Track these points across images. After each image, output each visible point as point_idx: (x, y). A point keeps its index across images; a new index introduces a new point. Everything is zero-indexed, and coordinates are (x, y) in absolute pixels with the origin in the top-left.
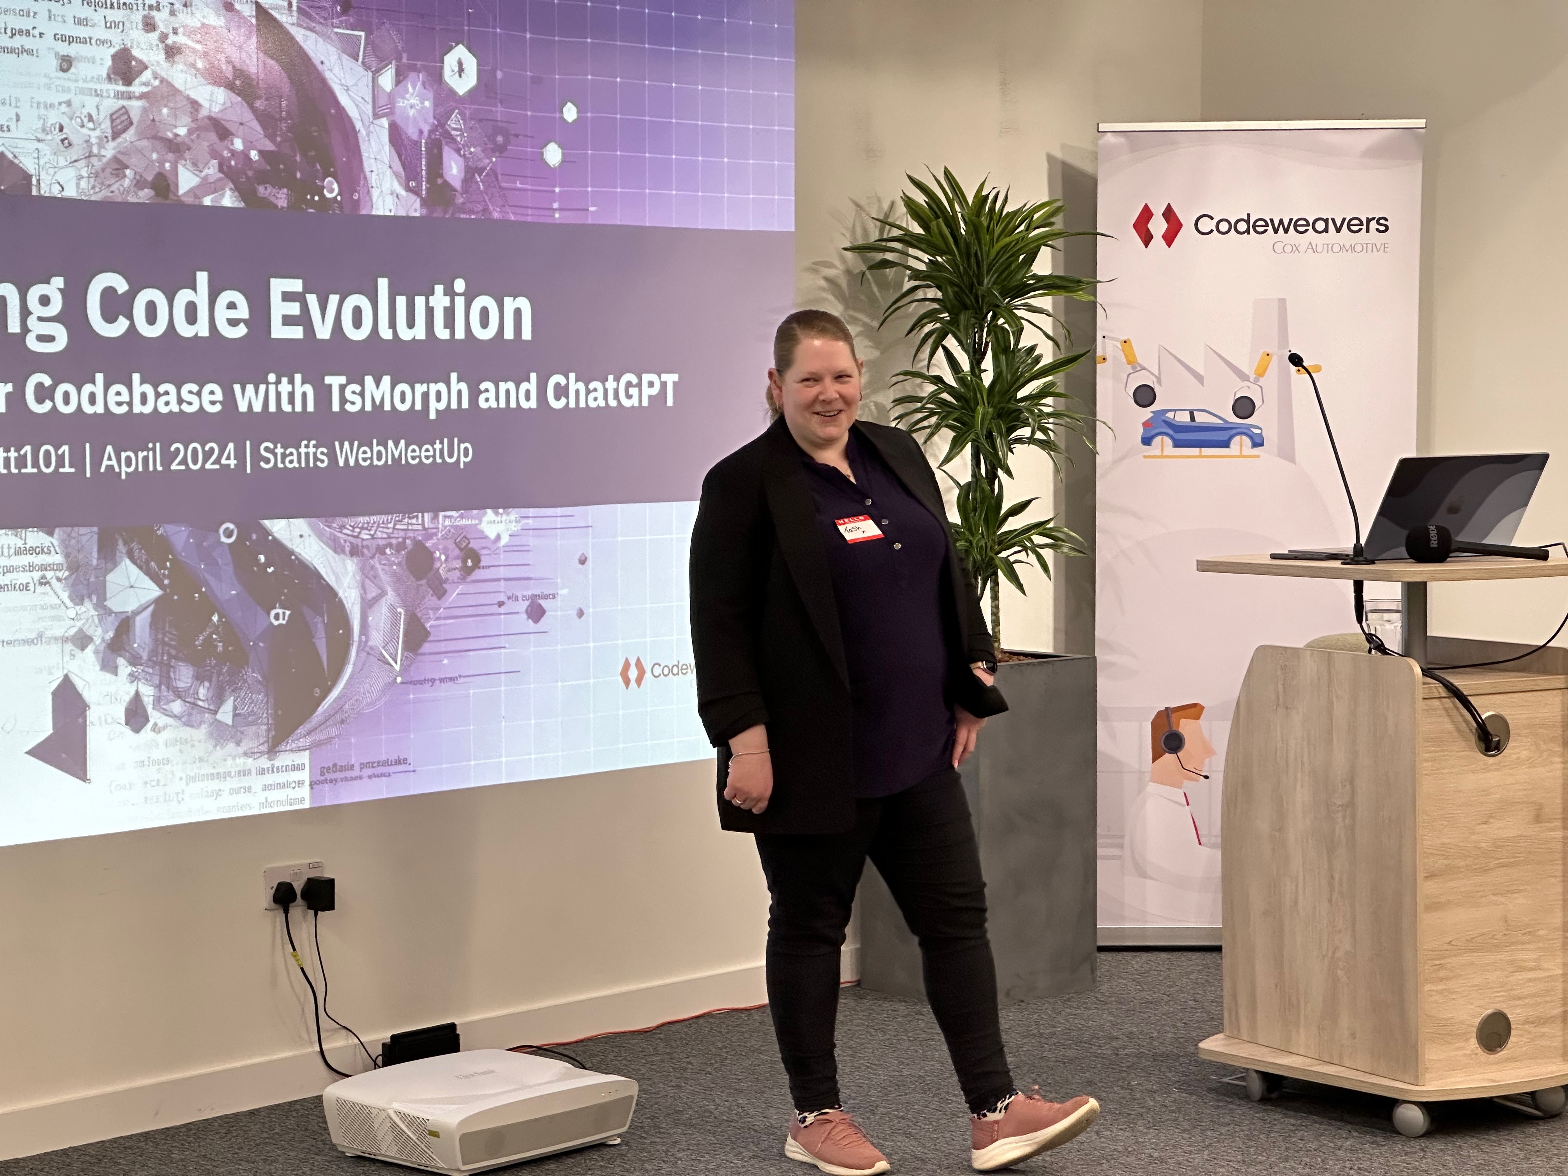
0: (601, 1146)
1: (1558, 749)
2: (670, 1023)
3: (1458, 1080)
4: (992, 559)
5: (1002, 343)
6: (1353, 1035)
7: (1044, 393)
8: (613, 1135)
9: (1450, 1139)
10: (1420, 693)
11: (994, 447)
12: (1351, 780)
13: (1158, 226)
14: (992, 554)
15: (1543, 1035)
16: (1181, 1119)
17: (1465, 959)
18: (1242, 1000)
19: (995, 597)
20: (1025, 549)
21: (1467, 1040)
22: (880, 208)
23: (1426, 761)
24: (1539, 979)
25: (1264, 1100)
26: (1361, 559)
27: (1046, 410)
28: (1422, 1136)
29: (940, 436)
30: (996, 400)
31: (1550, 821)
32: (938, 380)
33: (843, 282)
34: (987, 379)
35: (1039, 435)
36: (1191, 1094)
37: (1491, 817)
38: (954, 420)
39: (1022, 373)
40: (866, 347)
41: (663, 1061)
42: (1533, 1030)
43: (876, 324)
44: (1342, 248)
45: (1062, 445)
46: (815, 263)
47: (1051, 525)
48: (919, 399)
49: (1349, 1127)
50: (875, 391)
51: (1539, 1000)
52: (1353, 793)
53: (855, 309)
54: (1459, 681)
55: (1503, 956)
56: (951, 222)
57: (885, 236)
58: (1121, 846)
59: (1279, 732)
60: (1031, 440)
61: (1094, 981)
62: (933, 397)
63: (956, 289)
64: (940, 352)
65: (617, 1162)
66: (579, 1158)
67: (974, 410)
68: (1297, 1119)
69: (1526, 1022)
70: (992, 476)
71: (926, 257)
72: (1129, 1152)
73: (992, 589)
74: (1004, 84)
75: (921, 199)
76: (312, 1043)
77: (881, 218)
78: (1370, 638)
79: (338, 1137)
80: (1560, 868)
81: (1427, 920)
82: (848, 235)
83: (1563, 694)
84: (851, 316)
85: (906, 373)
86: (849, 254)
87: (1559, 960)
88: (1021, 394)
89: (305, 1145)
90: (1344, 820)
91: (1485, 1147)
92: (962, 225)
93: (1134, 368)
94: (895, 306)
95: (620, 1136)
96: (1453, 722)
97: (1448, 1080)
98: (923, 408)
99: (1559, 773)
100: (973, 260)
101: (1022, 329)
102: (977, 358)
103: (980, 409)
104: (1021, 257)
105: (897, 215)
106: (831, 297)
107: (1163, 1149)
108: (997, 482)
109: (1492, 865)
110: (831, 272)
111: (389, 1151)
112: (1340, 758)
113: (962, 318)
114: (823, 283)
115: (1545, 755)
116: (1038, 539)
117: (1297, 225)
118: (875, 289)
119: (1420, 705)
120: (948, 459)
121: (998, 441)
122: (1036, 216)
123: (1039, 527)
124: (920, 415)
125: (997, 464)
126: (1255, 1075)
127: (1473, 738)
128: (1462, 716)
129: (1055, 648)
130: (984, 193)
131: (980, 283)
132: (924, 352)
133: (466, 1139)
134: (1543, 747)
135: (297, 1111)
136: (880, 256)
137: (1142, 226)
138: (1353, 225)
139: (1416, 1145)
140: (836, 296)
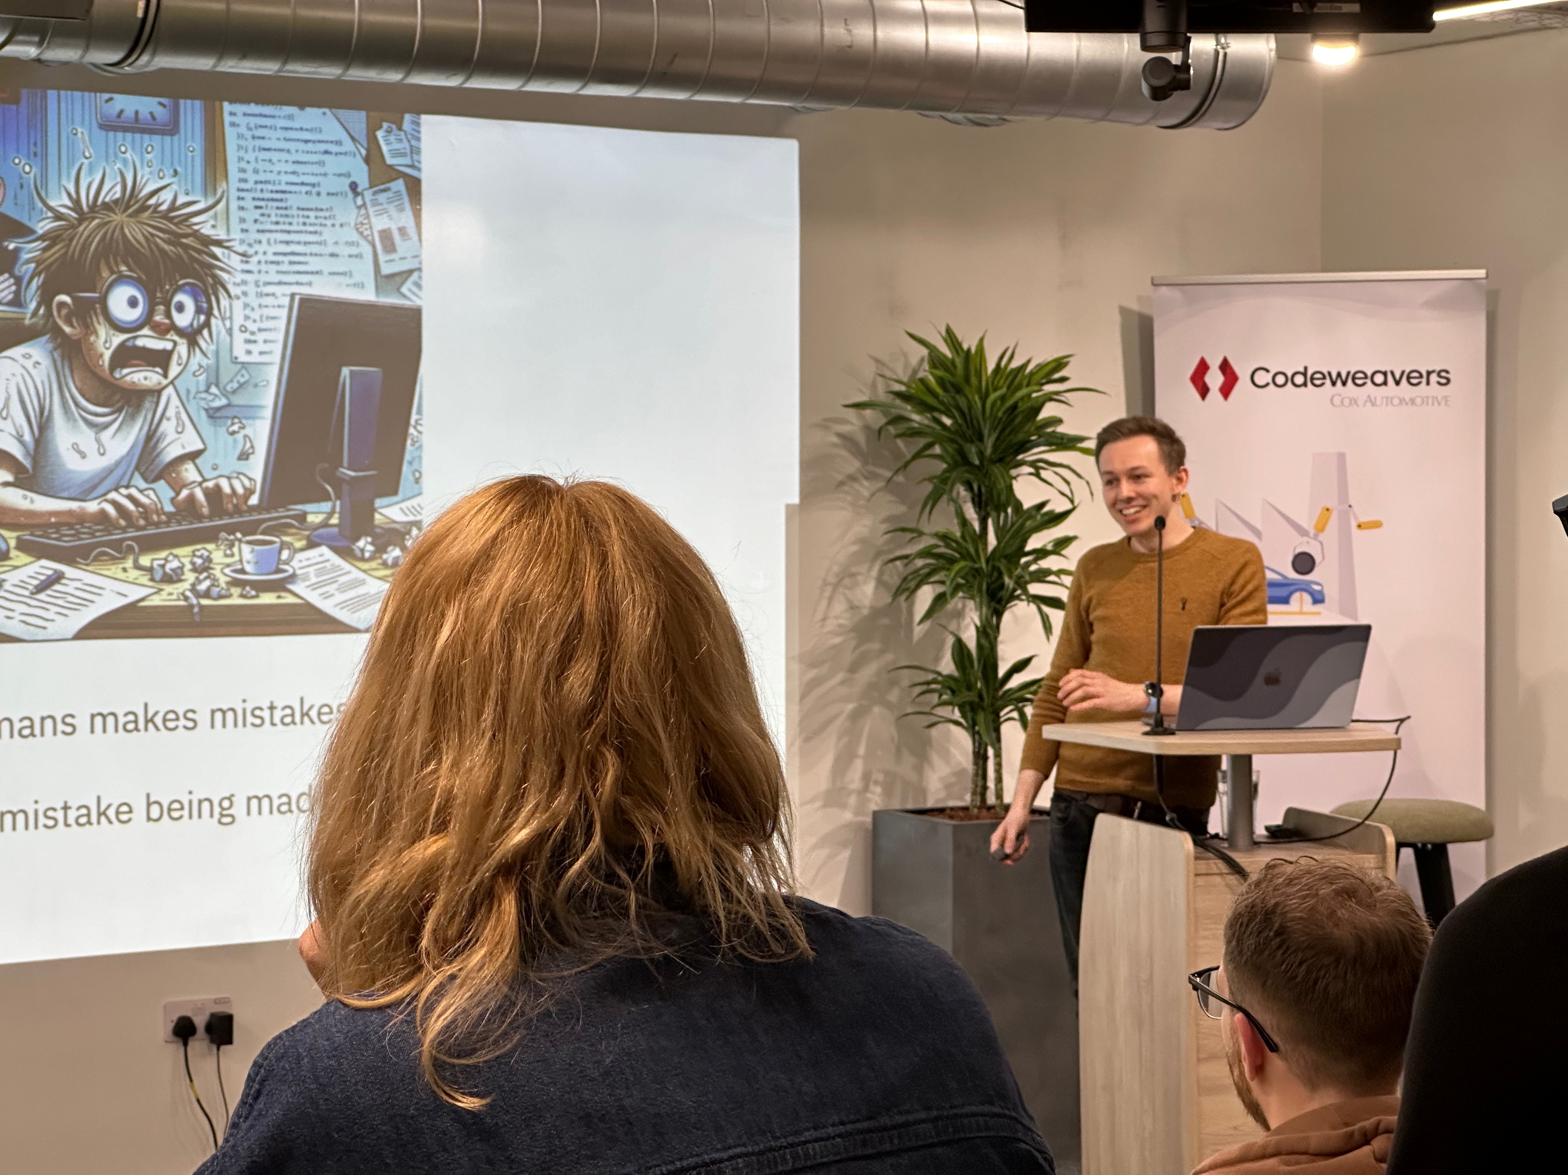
10: (1193, 866)
12: (1151, 955)
13: (1214, 379)
26: (1160, 729)
33: (861, 439)
40: (888, 500)
43: (895, 478)
44: (1402, 401)
46: (826, 420)
52: (1152, 968)
53: (876, 466)
59: (1110, 901)
74: (1064, 238)
84: (871, 473)
90: (1147, 996)
106: (844, 453)
110: (846, 429)
112: (1144, 928)
114: (835, 439)
117: (1355, 378)
119: (1195, 880)
137: (1199, 378)
138: (1412, 378)
140: (850, 451)
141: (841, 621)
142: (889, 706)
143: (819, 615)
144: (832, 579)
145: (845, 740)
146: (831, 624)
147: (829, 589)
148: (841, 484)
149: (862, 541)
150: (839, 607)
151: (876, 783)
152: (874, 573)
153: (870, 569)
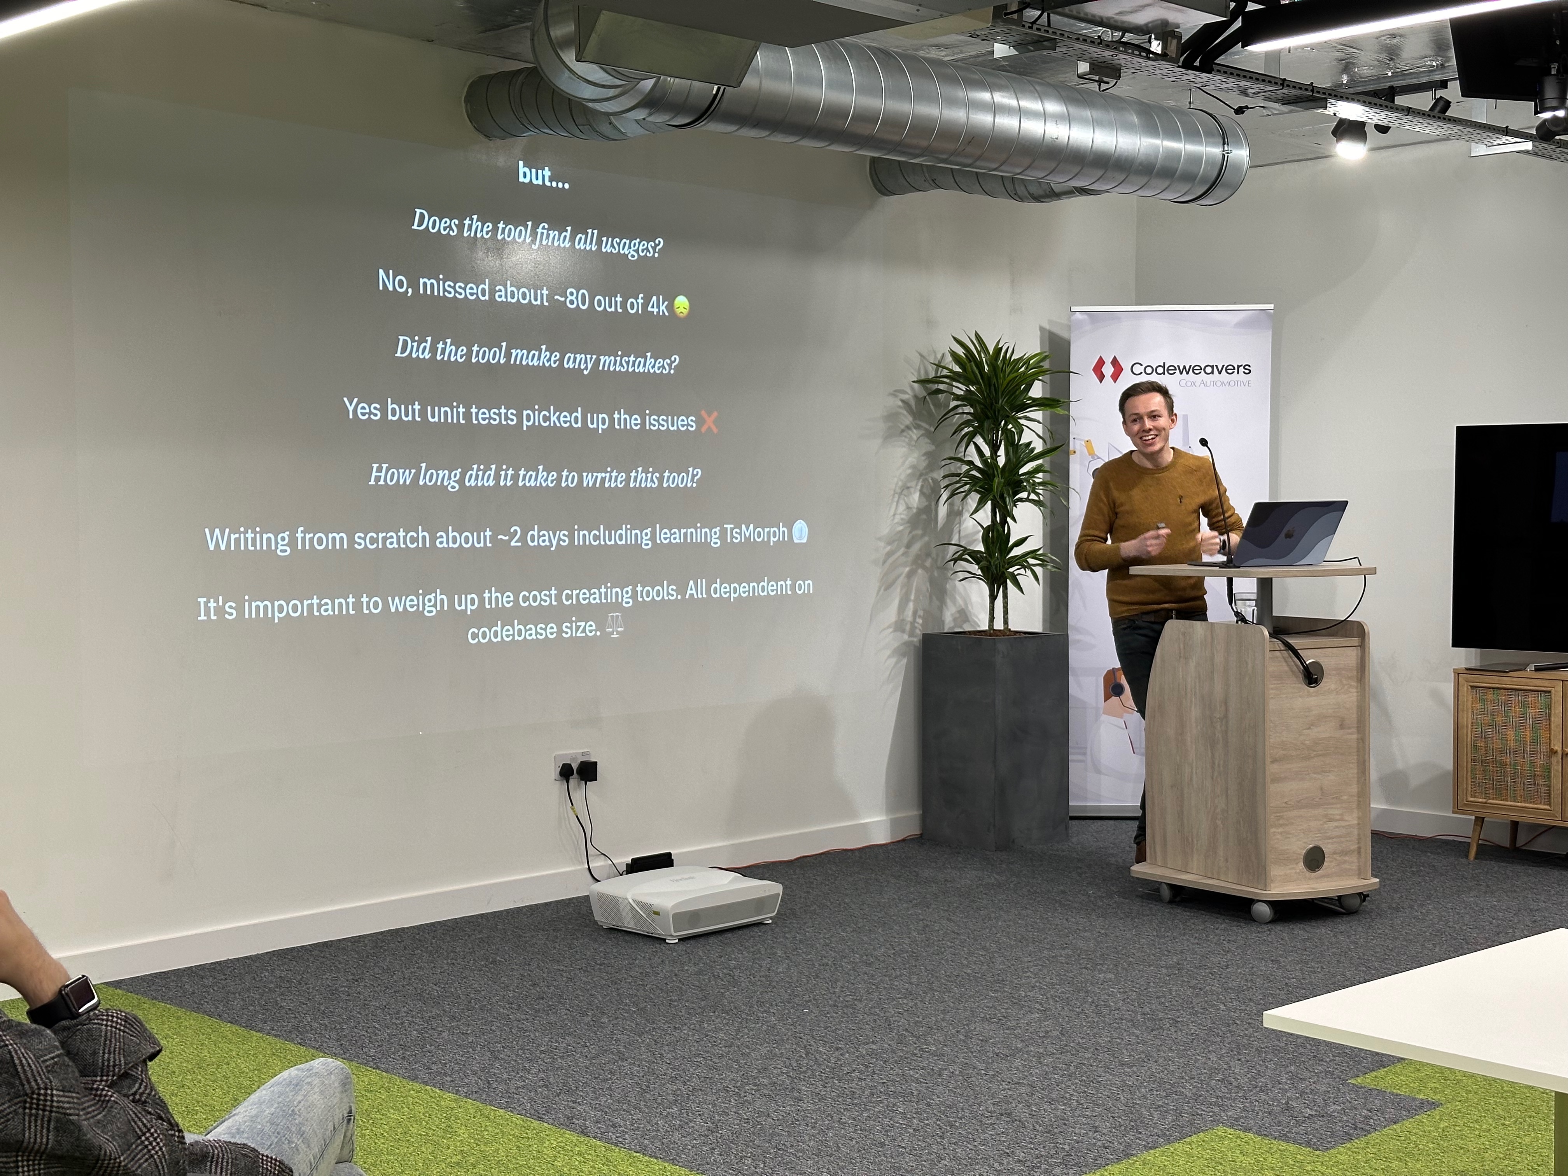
0: (759, 924)
1: (1354, 684)
2: (804, 857)
3: (1290, 888)
4: (1004, 573)
5: (1010, 438)
6: (1227, 860)
7: (1037, 470)
8: (767, 917)
9: (1286, 924)
10: (1268, 646)
11: (1005, 502)
12: (1226, 702)
13: (1108, 370)
14: (1004, 570)
15: (1345, 862)
16: (1119, 912)
17: (1295, 813)
18: (1158, 839)
19: (1005, 596)
20: (1024, 567)
21: (1297, 864)
22: (936, 357)
23: (1272, 689)
24: (1343, 827)
25: (1171, 902)
26: (1231, 565)
27: (1037, 480)
28: (1268, 923)
29: (971, 499)
30: (1007, 474)
31: (1349, 728)
32: (970, 463)
33: (913, 403)
34: (1001, 461)
35: (1033, 496)
36: (1126, 899)
37: (1312, 725)
38: (979, 487)
39: (1023, 459)
40: (927, 443)
41: (798, 878)
42: (1338, 858)
43: (932, 429)
44: (1222, 383)
45: (1048, 504)
46: (896, 391)
47: (1040, 552)
48: (958, 475)
49: (1223, 917)
50: (932, 471)
51: (1342, 839)
52: (1227, 710)
53: (920, 421)
54: (1293, 641)
55: (1320, 811)
56: (980, 365)
57: (939, 375)
58: (1085, 754)
59: (1181, 673)
60: (1028, 500)
61: (1068, 836)
62: (967, 474)
63: (982, 406)
64: (972, 447)
65: (770, 933)
66: (746, 931)
67: (992, 481)
68: (1191, 913)
69: (1334, 853)
70: (1004, 522)
71: (964, 388)
72: (1086, 931)
73: (1003, 591)
74: (1013, 281)
75: (960, 351)
76: (583, 863)
77: (937, 363)
78: (1237, 614)
79: (598, 917)
80: (1355, 757)
81: (1272, 788)
82: (916, 374)
83: (1357, 650)
84: (916, 424)
85: (951, 458)
86: (916, 385)
87: (1355, 815)
88: (1022, 471)
89: (579, 922)
90: (1221, 727)
91: (1308, 928)
92: (986, 367)
93: (1093, 457)
94: (944, 418)
95: (771, 918)
96: (1288, 666)
97: (1285, 888)
98: (960, 480)
99: (1354, 699)
100: (992, 388)
101: (1023, 431)
102: (994, 449)
103: (996, 480)
104: (1022, 387)
105: (946, 362)
106: (905, 412)
107: (1107, 929)
108: (1006, 525)
109: (1312, 755)
110: (905, 397)
111: (629, 924)
112: (1218, 688)
113: (986, 425)
114: (900, 403)
115: (1346, 687)
116: (1031, 561)
117: (1195, 369)
118: (932, 407)
119: (1268, 655)
120: (976, 511)
121: (1007, 499)
122: (1031, 362)
123: (1033, 553)
124: (959, 485)
125: (1007, 514)
126: (1165, 886)
127: (1301, 676)
128: (1294, 662)
129: (1043, 629)
130: (1000, 346)
131: (997, 402)
132: (962, 447)
133: (675, 916)
134: (1345, 682)
135: (574, 904)
136: (936, 386)
137: (1098, 369)
138: (1229, 369)
139: (1265, 928)
140: (907, 412)
141: (903, 516)
142: (924, 568)
143: (892, 513)
144: (898, 491)
145: (904, 590)
146: (897, 519)
147: (897, 496)
148: (903, 431)
149: (913, 467)
150: (902, 508)
151: (920, 617)
152: (919, 487)
153: (917, 485)
